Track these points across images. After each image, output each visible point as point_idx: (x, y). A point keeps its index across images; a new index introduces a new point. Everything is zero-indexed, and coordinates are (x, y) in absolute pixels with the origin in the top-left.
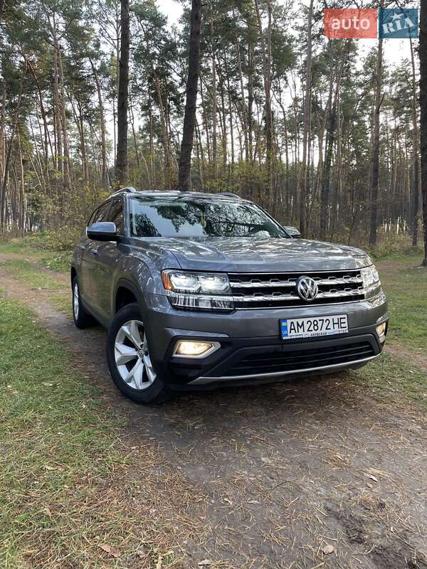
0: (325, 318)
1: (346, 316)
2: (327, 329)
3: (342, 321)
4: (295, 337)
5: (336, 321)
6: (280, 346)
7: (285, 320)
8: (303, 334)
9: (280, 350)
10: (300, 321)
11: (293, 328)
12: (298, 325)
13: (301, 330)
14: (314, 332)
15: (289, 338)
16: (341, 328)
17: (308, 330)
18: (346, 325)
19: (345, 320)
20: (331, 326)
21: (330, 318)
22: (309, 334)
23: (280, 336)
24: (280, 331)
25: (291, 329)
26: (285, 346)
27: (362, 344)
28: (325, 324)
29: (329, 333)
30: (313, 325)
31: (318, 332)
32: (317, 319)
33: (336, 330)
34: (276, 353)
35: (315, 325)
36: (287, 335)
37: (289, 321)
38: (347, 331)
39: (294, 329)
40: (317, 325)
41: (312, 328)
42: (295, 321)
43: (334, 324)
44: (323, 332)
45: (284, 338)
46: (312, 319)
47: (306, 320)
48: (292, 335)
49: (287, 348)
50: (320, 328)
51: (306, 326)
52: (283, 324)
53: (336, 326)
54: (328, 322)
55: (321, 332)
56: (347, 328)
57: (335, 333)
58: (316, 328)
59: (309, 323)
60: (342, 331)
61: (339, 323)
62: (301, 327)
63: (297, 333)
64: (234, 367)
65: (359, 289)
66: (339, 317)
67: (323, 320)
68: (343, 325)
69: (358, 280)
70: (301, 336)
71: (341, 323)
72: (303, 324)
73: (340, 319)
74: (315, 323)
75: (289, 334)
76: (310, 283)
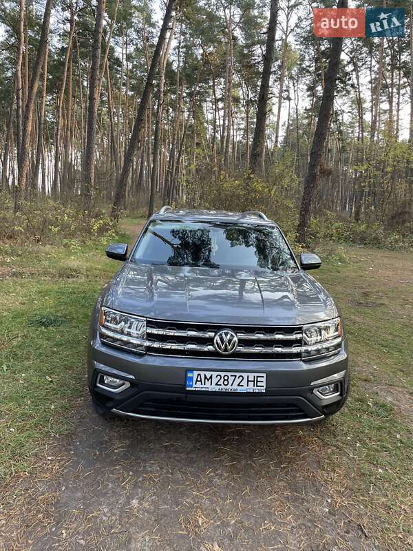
0: (238, 374)
1: (264, 375)
2: (239, 385)
3: (259, 379)
4: (199, 389)
5: (251, 378)
6: (183, 395)
7: (192, 370)
8: (211, 387)
9: (184, 399)
10: (208, 374)
11: (199, 379)
12: (205, 377)
13: (208, 383)
14: (223, 387)
15: (194, 389)
16: (257, 386)
17: (217, 384)
18: (264, 384)
19: (264, 379)
20: (244, 383)
21: (245, 375)
22: (217, 389)
23: (185, 386)
24: (186, 382)
25: (197, 381)
26: (188, 396)
27: (288, 405)
28: (238, 381)
29: (240, 389)
30: (222, 380)
31: (229, 387)
32: (229, 374)
33: (251, 388)
34: (178, 401)
35: (225, 380)
36: (191, 386)
37: (196, 373)
38: (264, 391)
39: (201, 381)
40: (227, 380)
41: (221, 382)
42: (202, 373)
43: (248, 381)
44: (234, 387)
45: (187, 389)
46: (223, 374)
47: (215, 373)
48: (198, 386)
49: (190, 398)
50: (230, 384)
51: (215, 380)
52: (189, 375)
53: (251, 384)
54: (241, 378)
55: (231, 387)
56: (265, 387)
57: (248, 391)
58: (226, 383)
59: (219, 377)
60: (257, 390)
61: (255, 381)
62: (208, 380)
63: (203, 386)
64: (139, 406)
65: (295, 347)
66: (256, 375)
67: (236, 376)
68: (259, 384)
69: (294, 337)
70: (207, 389)
71: (257, 381)
72: (211, 377)
73: (257, 377)
74: (226, 378)
75: (194, 386)
76: (229, 337)
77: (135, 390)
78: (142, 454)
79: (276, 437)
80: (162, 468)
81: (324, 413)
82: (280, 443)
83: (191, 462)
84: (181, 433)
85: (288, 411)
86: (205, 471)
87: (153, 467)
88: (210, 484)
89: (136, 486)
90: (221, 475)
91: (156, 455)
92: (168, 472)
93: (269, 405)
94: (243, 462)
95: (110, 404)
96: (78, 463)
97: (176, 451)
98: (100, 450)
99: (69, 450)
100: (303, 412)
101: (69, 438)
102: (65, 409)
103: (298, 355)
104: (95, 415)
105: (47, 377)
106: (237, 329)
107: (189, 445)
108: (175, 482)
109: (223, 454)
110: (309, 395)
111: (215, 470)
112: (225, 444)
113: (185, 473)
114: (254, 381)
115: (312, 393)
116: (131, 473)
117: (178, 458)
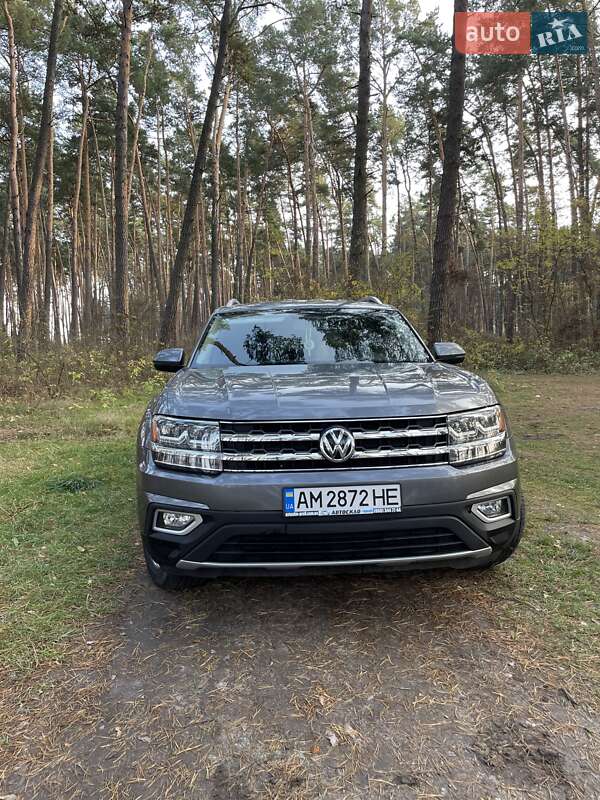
0: (359, 489)
1: (398, 487)
2: (361, 504)
3: (390, 493)
4: (304, 514)
5: (379, 493)
6: (284, 525)
7: (291, 488)
8: (322, 510)
9: (283, 532)
10: (316, 492)
11: (303, 500)
12: (312, 496)
13: (316, 505)
14: (338, 508)
15: (297, 515)
16: (388, 504)
17: (329, 505)
18: (398, 500)
19: (397, 493)
20: (369, 500)
21: (370, 489)
22: (330, 512)
23: (282, 512)
24: (283, 506)
25: (300, 502)
26: (289, 525)
27: (438, 530)
28: (359, 498)
29: (363, 511)
30: (337, 498)
31: (347, 508)
32: (346, 489)
33: (380, 507)
34: (276, 535)
35: (340, 498)
36: (292, 511)
37: (297, 492)
38: (399, 510)
39: (305, 502)
40: (344, 498)
41: (334, 503)
42: (307, 491)
43: (375, 497)
44: (355, 508)
45: (287, 515)
46: (336, 490)
47: (325, 491)
48: (302, 511)
49: (292, 529)
50: (349, 502)
51: (326, 500)
52: (288, 495)
53: (379, 501)
54: (364, 494)
55: (351, 508)
56: (400, 505)
57: (377, 511)
58: (342, 502)
59: (331, 495)
60: (388, 509)
61: (385, 497)
62: (316, 501)
63: (310, 509)
64: (218, 550)
65: (438, 445)
66: (386, 487)
67: (356, 491)
68: (391, 500)
69: (435, 432)
70: (316, 514)
71: (388, 497)
72: (320, 496)
73: (388, 490)
74: (342, 495)
75: (296, 510)
76: (340, 437)
77: (211, 524)
78: (229, 629)
80: (258, 643)
81: (491, 544)
82: (430, 601)
83: (301, 632)
84: (282, 599)
85: (436, 540)
86: (322, 641)
87: (247, 643)
88: (332, 655)
89: (221, 666)
90: (347, 645)
91: (247, 627)
92: (267, 646)
93: (410, 532)
94: (378, 627)
95: (174, 554)
97: (278, 621)
98: (165, 628)
100: (460, 540)
102: (108, 584)
103: (444, 457)
105: (79, 548)
106: (353, 426)
107: (296, 613)
108: (278, 657)
109: (348, 619)
110: (465, 514)
111: (337, 639)
112: (348, 608)
113: (293, 645)
114: (383, 497)
115: (470, 512)
116: (213, 651)
117: (281, 629)
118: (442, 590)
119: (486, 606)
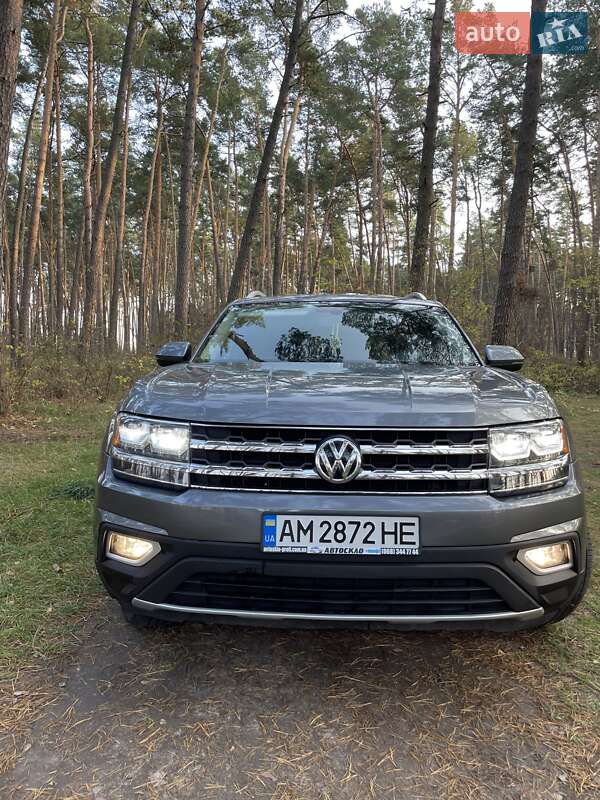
0: (363, 520)
1: (415, 520)
2: (365, 541)
3: (406, 529)
4: (289, 550)
5: (390, 528)
6: (259, 563)
7: (273, 515)
8: (312, 546)
9: (260, 571)
10: (305, 521)
11: (287, 531)
12: (300, 526)
13: (305, 539)
14: (334, 544)
15: (279, 550)
16: (402, 543)
17: (322, 540)
18: (415, 538)
19: (415, 529)
20: (376, 536)
21: (377, 521)
22: (322, 548)
23: (260, 544)
24: (262, 538)
25: (283, 534)
26: (268, 564)
27: (468, 582)
28: (363, 533)
29: (367, 550)
30: (333, 531)
31: (346, 545)
32: (345, 520)
33: (390, 547)
34: (250, 575)
35: (337, 531)
36: (273, 544)
37: (281, 519)
38: (416, 552)
39: (291, 534)
40: (342, 532)
41: (330, 536)
42: (294, 520)
43: (384, 533)
44: (357, 546)
45: (265, 550)
46: (333, 520)
47: (318, 520)
48: (286, 545)
49: (273, 569)
50: (348, 539)
51: (318, 532)
52: (269, 523)
53: (389, 539)
54: (369, 527)
55: (350, 546)
56: (417, 546)
57: (385, 552)
58: (340, 537)
59: (326, 526)
60: (401, 550)
61: (398, 534)
62: (305, 532)
63: (296, 544)
64: (177, 590)
65: (474, 468)
66: (399, 520)
67: (358, 524)
68: (406, 538)
69: (471, 449)
70: (304, 550)
71: (402, 534)
72: (311, 526)
73: (402, 524)
74: (340, 527)
75: (278, 543)
77: (169, 556)
78: (192, 689)
79: (453, 660)
80: (223, 714)
81: (542, 603)
82: (460, 669)
83: (283, 702)
84: (272, 652)
85: (468, 595)
86: (307, 718)
87: (209, 712)
88: (316, 742)
89: (166, 746)
90: (338, 728)
91: (217, 689)
92: (234, 721)
93: (430, 582)
94: (385, 704)
96: (67, 702)
97: (258, 684)
98: (115, 682)
99: (56, 681)
100: (498, 596)
101: (64, 660)
102: (71, 613)
103: (483, 484)
104: (122, 624)
105: (55, 566)
106: (360, 436)
107: (285, 673)
108: (243, 738)
109: (348, 687)
110: (508, 562)
111: (328, 717)
112: (351, 672)
113: (268, 722)
114: (395, 533)
115: (515, 559)
116: (163, 722)
117: (258, 695)
118: (478, 653)
119: (534, 681)
